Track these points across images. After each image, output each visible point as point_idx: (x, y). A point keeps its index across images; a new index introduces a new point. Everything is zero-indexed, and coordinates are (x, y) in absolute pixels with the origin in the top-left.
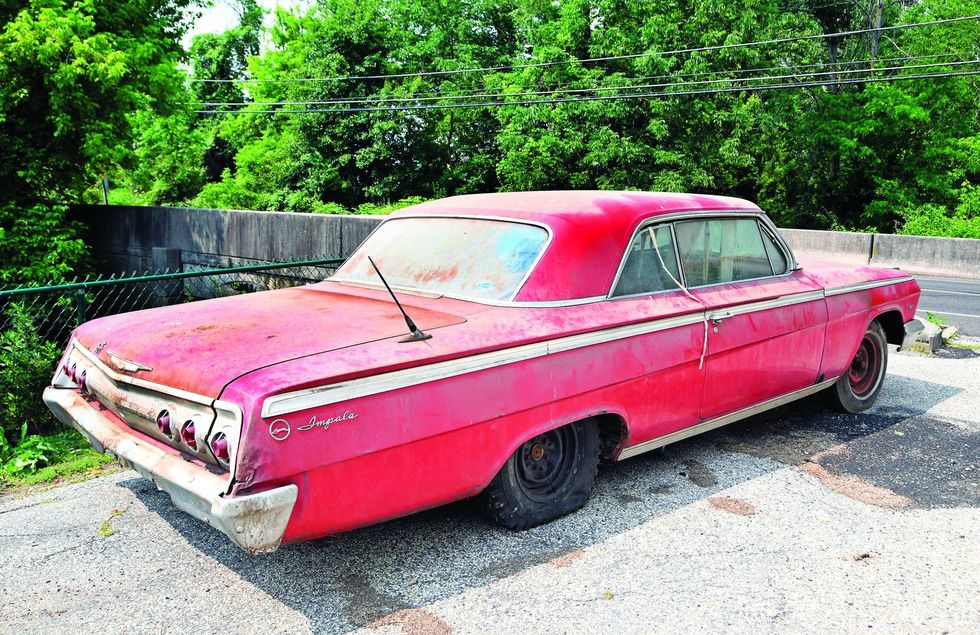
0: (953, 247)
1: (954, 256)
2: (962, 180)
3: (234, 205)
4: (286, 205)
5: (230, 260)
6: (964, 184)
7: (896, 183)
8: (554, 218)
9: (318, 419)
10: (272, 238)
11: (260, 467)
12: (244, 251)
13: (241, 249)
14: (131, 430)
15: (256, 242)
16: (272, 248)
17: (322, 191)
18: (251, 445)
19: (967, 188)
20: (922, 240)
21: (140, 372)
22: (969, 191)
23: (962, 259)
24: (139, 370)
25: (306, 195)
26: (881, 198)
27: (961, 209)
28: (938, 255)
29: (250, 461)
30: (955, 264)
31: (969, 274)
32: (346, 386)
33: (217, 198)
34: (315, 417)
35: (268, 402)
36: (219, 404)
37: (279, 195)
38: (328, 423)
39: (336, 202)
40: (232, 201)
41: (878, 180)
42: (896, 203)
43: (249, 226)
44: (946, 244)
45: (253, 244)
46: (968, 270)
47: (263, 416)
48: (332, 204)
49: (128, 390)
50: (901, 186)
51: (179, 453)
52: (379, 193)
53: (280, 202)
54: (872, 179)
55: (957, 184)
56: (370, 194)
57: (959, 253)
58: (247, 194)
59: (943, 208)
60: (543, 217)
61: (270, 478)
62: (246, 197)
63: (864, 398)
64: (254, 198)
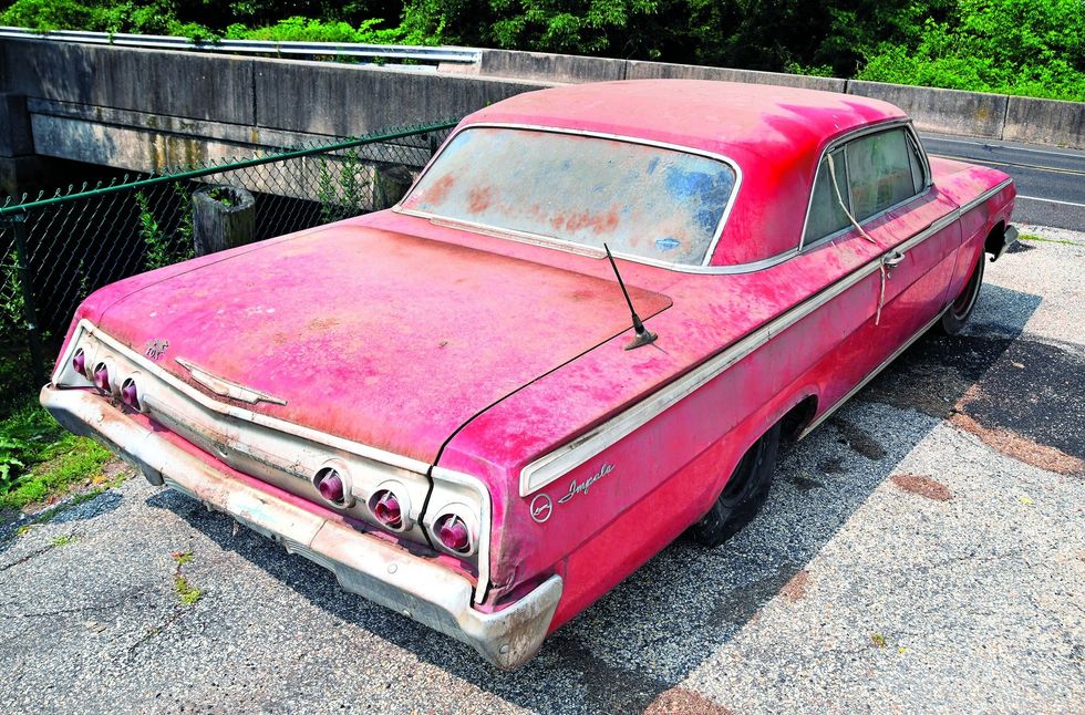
0: (932, 98)
1: (932, 108)
2: (925, 16)
3: (61, 23)
4: (132, 25)
5: (99, 111)
6: (928, 21)
7: (852, 16)
8: (737, 150)
9: (578, 484)
10: (158, 85)
11: (521, 563)
12: (118, 99)
13: (114, 97)
14: (234, 473)
15: (134, 89)
16: (158, 98)
17: (177, 6)
18: (510, 536)
19: (931, 26)
20: (899, 89)
21: (263, 405)
22: (933, 28)
23: (940, 112)
24: (259, 400)
25: (157, 13)
26: (839, 32)
27: (924, 48)
28: (915, 107)
29: (511, 557)
30: (933, 118)
31: (947, 129)
32: (602, 431)
33: (36, 12)
34: (574, 482)
35: (526, 472)
36: (437, 472)
37: (122, 12)
38: (587, 485)
39: (198, 22)
40: (56, 17)
41: (834, 12)
42: (853, 39)
43: (124, 67)
44: (925, 94)
45: (131, 90)
46: (946, 124)
47: (522, 494)
48: (193, 25)
49: (239, 426)
50: (858, 19)
51: (341, 518)
52: (251, 12)
53: (123, 20)
54: (828, 11)
55: (919, 20)
56: (240, 11)
57: (938, 105)
58: (78, 8)
59: (904, 47)
60: (722, 146)
61: (533, 574)
62: (77, 13)
63: (962, 317)
64: (88, 15)
